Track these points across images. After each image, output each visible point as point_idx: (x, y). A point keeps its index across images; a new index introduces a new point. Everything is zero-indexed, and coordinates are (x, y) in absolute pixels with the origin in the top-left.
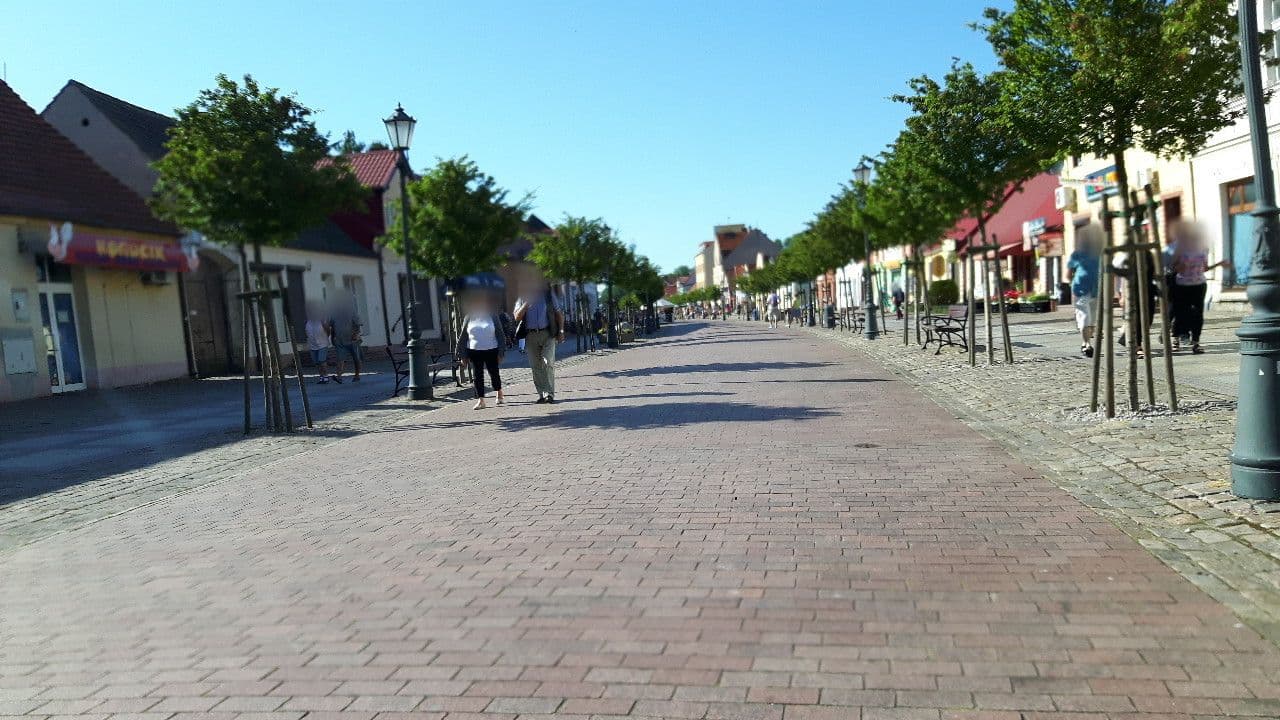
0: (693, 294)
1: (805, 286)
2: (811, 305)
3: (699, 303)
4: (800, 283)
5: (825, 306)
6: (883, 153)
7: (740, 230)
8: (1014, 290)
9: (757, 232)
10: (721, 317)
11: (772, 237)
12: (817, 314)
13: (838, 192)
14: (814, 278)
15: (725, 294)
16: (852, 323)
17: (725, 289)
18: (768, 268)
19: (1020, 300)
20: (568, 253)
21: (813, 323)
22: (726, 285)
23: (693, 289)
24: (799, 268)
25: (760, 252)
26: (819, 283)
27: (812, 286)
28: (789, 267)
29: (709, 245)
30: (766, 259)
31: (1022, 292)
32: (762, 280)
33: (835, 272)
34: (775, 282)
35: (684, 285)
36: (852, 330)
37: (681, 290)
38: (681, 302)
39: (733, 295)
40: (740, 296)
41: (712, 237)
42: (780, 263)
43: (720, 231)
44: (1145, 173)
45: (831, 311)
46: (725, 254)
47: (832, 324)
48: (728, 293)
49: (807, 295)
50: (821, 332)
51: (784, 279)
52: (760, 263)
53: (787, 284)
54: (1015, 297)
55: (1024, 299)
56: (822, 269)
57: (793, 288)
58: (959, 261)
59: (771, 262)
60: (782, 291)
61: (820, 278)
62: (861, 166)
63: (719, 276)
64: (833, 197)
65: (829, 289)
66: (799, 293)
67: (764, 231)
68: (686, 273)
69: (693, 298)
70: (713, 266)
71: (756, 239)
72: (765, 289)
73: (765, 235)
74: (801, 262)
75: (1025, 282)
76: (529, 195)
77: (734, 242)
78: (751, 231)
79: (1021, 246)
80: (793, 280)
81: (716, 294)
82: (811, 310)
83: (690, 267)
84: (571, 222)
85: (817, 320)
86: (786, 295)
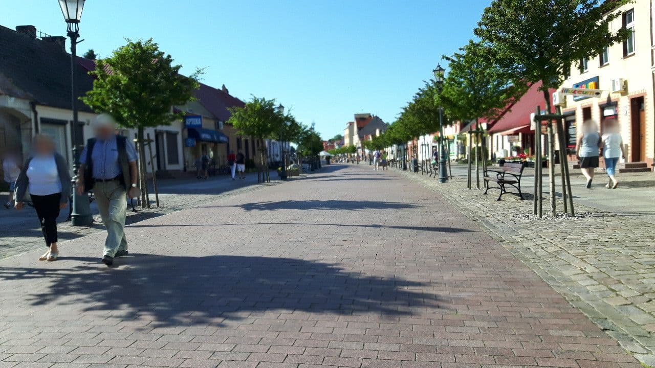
0: (342, 149)
1: (401, 147)
2: (404, 158)
3: (346, 154)
4: (399, 145)
5: (413, 159)
6: (456, 54)
7: (368, 116)
8: (523, 153)
9: (377, 118)
10: (356, 162)
11: (385, 121)
12: (408, 163)
13: (423, 86)
14: (406, 143)
15: (359, 150)
16: (429, 170)
17: (359, 148)
18: (381, 136)
19: (528, 160)
20: (253, 120)
21: (405, 169)
22: (360, 145)
23: (343, 147)
24: (397, 136)
25: (378, 128)
26: (409, 146)
27: (405, 147)
28: (392, 135)
29: (351, 124)
30: (380, 132)
31: (529, 155)
32: (378, 143)
33: (418, 139)
34: (384, 144)
35: (338, 144)
36: (429, 174)
37: (337, 147)
38: (336, 153)
39: (363, 151)
40: (367, 151)
41: (353, 120)
42: (387, 133)
43: (358, 117)
44: (618, 80)
45: (416, 162)
46: (360, 128)
47: (416, 170)
48: (361, 150)
49: (402, 152)
50: (410, 175)
51: (390, 142)
52: (378, 134)
53: (391, 145)
54: (525, 158)
55: (531, 159)
56: (411, 136)
57: (395, 147)
58: (489, 136)
59: (383, 133)
60: (388, 150)
61: (410, 143)
62: (439, 68)
63: (356, 141)
64: (419, 89)
65: (415, 148)
66: (398, 151)
67: (380, 118)
68: (340, 138)
69: (343, 151)
70: (353, 135)
71: (377, 122)
72: (379, 147)
73: (381, 120)
74: (399, 132)
75: (530, 149)
76: (199, 72)
77: (365, 123)
78: (374, 117)
79: (529, 127)
80: (395, 143)
81: (354, 149)
82: (404, 161)
83: (342, 135)
84: (256, 101)
85: (408, 167)
86: (391, 151)
